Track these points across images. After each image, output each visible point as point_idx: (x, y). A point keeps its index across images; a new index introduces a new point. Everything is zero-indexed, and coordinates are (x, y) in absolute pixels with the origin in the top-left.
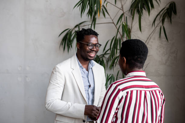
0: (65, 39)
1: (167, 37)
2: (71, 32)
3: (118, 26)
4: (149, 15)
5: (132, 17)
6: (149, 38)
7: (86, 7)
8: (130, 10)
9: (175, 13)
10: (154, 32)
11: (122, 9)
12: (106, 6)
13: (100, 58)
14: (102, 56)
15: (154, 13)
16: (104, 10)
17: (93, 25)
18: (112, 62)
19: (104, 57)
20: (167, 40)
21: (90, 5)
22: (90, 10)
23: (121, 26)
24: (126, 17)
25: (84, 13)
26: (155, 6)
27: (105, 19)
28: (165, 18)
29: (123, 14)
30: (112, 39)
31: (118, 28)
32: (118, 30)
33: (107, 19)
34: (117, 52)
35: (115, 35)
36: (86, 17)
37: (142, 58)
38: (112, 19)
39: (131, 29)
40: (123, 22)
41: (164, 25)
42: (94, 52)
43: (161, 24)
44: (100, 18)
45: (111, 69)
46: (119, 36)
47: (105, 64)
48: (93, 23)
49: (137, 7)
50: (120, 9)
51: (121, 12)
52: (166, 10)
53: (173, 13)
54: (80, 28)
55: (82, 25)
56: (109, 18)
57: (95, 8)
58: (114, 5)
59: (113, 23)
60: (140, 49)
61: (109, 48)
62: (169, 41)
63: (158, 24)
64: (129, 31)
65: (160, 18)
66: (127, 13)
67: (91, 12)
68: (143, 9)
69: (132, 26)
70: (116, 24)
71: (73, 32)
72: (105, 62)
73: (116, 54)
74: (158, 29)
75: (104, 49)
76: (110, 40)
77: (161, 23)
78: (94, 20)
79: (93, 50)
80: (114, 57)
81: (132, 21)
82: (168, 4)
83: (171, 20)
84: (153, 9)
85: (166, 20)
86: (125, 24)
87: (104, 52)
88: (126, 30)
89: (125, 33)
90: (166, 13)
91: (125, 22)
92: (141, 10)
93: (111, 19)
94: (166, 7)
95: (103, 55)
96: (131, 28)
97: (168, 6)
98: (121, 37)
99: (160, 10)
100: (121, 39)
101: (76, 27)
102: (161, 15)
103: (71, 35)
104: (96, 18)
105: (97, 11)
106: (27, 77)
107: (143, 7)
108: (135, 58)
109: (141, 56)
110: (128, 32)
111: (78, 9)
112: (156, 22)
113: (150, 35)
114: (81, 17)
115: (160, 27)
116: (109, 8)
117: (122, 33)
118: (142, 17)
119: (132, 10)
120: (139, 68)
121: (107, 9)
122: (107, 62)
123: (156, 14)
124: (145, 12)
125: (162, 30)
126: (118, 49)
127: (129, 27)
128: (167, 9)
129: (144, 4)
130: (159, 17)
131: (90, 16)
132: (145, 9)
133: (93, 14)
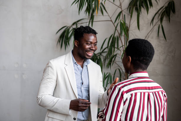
0: (62, 36)
1: (166, 36)
2: (69, 30)
3: (116, 24)
4: (148, 13)
5: (130, 15)
6: (147, 37)
7: (84, 4)
8: (128, 8)
9: (174, 11)
10: (152, 31)
11: (120, 7)
12: (105, 4)
13: (98, 56)
14: (99, 54)
15: (153, 11)
16: (102, 7)
17: (91, 23)
18: (109, 60)
19: (102, 55)
20: (165, 39)
21: (88, 2)
22: (88, 7)
23: (119, 24)
24: (125, 15)
25: (82, 10)
26: (153, 4)
27: (103, 16)
28: (163, 17)
29: (121, 12)
30: (109, 37)
31: (116, 26)
32: (116, 28)
33: (105, 17)
34: (114, 50)
35: (113, 33)
36: (84, 14)
37: (148, 59)
38: (110, 17)
39: (129, 28)
40: (121, 20)
41: (162, 24)
42: (93, 51)
43: (159, 23)
44: (98, 16)
45: (108, 67)
46: (117, 34)
47: (103, 62)
48: (91, 21)
49: (135, 5)
50: (119, 7)
51: (119, 10)
52: (164, 9)
53: (171, 12)
54: (78, 25)
55: (79, 22)
56: (107, 16)
57: (93, 6)
58: (112, 3)
59: (111, 21)
60: (147, 50)
61: (107, 46)
62: (168, 41)
63: (156, 23)
64: (127, 29)
65: (159, 16)
66: (126, 11)
67: (89, 9)
68: (142, 7)
69: (130, 24)
70: (114, 22)
71: (70, 30)
72: (102, 60)
73: (114, 52)
74: (156, 28)
75: (102, 47)
76: (108, 38)
77: (160, 21)
78: (92, 18)
79: (92, 49)
80: (111, 56)
81: (130, 19)
82: (167, 2)
83: (169, 19)
84: (151, 7)
85: (164, 19)
86: (123, 22)
87: (102, 50)
88: (124, 29)
89: (123, 31)
90: (165, 11)
91: (123, 20)
92: (139, 8)
93: (108, 17)
94: (165, 5)
95: (101, 53)
96: (129, 26)
97: (166, 5)
98: (118, 35)
99: (159, 8)
100: (119, 37)
101: (73, 24)
102: (160, 14)
103: (68, 33)
104: (94, 16)
105: (95, 9)
106: (23, 74)
107: (141, 5)
108: (141, 59)
109: (147, 58)
110: (126, 31)
111: (76, 6)
112: (154, 21)
113: (148, 34)
114: (79, 14)
115: (158, 26)
116: (107, 5)
117: (119, 32)
118: (140, 15)
119: (130, 8)
120: (143, 70)
121: (105, 7)
122: (105, 60)
123: (155, 12)
124: (143, 11)
125: (161, 29)
126: (116, 48)
127: (127, 25)
128: (166, 8)
129: (142, 2)
130: (157, 15)
131: (87, 13)
132: (143, 7)
133: (91, 11)
